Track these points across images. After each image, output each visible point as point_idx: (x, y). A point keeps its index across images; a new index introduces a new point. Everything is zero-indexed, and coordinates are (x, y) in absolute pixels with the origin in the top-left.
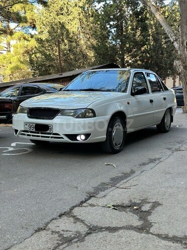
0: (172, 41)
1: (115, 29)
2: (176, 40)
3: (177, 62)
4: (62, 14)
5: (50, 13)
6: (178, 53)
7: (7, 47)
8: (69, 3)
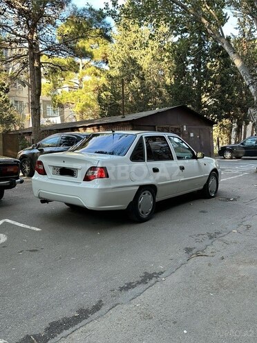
0: (248, 84)
1: (193, 65)
2: (252, 84)
3: (252, 110)
4: (135, 48)
5: (123, 47)
6: (253, 99)
7: (79, 83)
8: (143, 36)
